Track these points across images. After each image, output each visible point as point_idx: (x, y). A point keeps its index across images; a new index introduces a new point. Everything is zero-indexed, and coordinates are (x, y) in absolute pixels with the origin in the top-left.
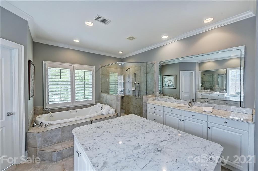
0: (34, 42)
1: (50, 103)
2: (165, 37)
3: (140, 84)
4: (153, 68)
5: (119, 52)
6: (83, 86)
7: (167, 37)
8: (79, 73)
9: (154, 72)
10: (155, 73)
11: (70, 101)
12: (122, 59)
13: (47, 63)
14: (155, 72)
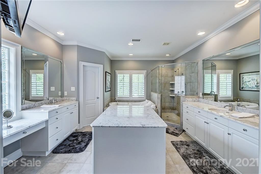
0: (111, 60)
1: (118, 96)
2: (201, 34)
3: (186, 84)
4: (197, 67)
5: (166, 55)
6: (137, 86)
7: (203, 33)
8: (135, 77)
9: (197, 72)
10: (199, 73)
11: (129, 96)
12: (174, 60)
13: (117, 72)
14: (199, 71)
